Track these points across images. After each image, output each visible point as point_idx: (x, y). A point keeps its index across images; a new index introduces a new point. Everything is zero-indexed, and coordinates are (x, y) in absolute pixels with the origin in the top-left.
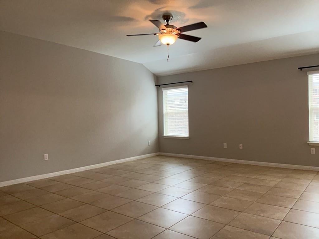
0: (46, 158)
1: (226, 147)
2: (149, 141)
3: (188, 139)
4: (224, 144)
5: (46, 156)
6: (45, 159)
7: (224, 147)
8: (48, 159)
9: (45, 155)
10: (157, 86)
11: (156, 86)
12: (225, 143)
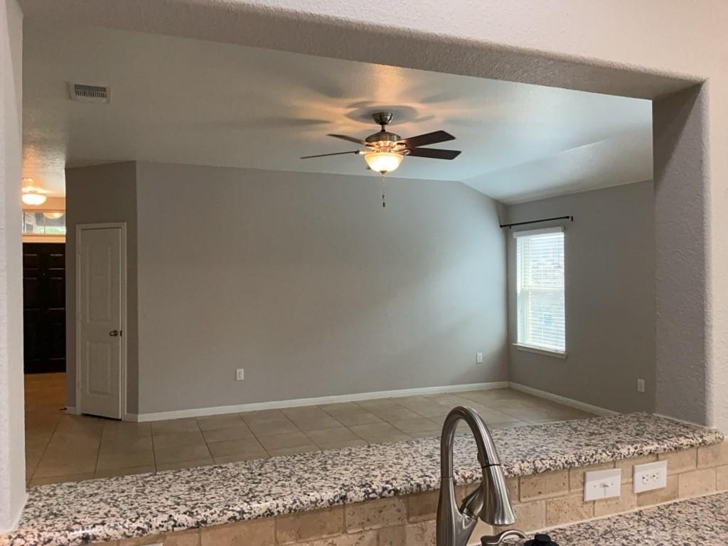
0: (240, 377)
1: (643, 391)
2: (480, 354)
3: (564, 358)
4: (639, 380)
5: (240, 373)
6: (238, 379)
7: (639, 390)
8: (243, 378)
9: (238, 371)
10: (503, 228)
11: (501, 226)
12: (643, 378)
